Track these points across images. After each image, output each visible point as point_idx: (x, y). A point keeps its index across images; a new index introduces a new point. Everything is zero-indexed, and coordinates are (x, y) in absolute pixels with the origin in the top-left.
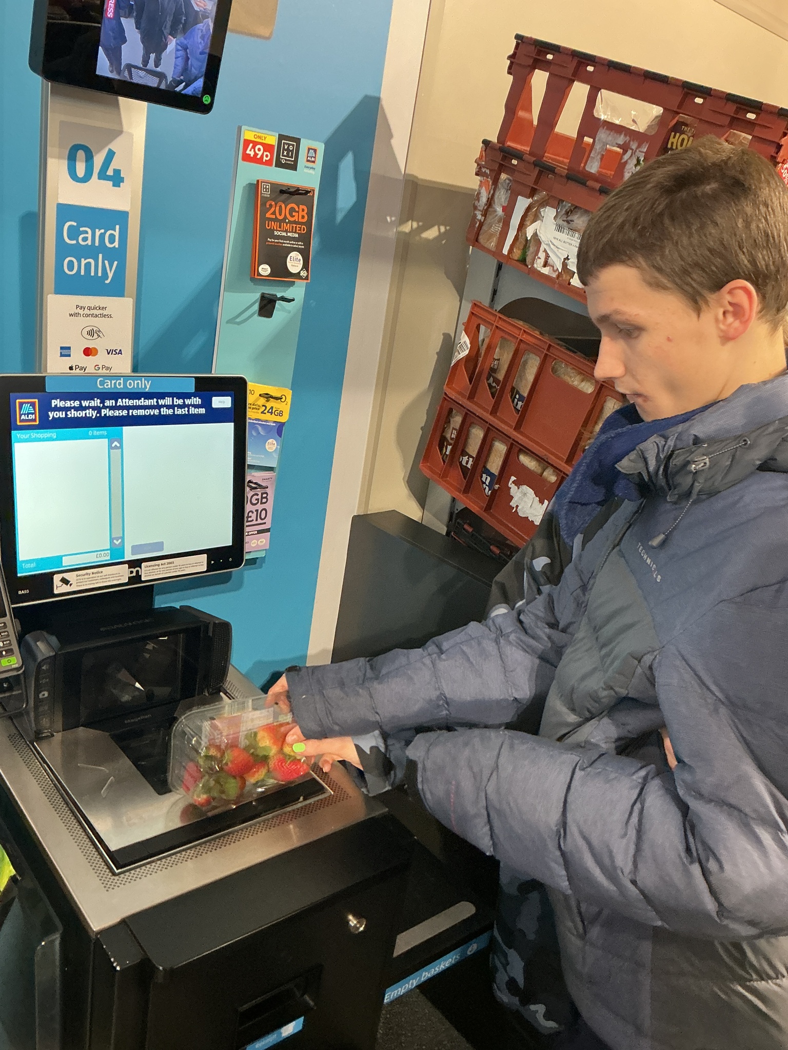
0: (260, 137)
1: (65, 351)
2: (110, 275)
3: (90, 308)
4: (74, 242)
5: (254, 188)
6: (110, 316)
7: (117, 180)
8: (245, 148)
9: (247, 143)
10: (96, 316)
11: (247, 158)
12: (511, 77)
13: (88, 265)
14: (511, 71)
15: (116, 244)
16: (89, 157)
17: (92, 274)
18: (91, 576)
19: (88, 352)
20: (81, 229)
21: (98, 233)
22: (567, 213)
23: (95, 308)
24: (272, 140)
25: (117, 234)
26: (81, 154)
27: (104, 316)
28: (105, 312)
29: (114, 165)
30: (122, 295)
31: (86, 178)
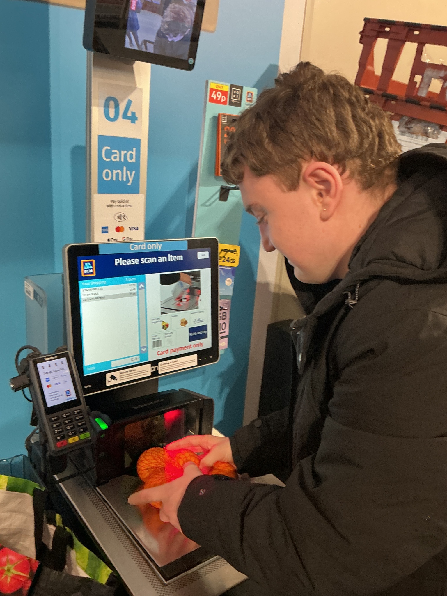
0: (219, 87)
1: (105, 230)
2: (131, 180)
3: (119, 202)
4: (109, 160)
5: (217, 119)
6: (131, 206)
7: (133, 118)
8: (211, 94)
9: (212, 90)
10: (123, 206)
11: (212, 100)
12: (362, 46)
13: (117, 174)
14: (361, 41)
15: (134, 160)
16: (117, 106)
17: (120, 180)
18: (129, 373)
19: (118, 229)
20: (113, 151)
21: (123, 153)
22: (407, 124)
23: (122, 201)
24: (226, 88)
25: (134, 153)
26: (112, 103)
27: (127, 206)
28: (128, 204)
29: (132, 109)
30: (138, 193)
31: (115, 119)
